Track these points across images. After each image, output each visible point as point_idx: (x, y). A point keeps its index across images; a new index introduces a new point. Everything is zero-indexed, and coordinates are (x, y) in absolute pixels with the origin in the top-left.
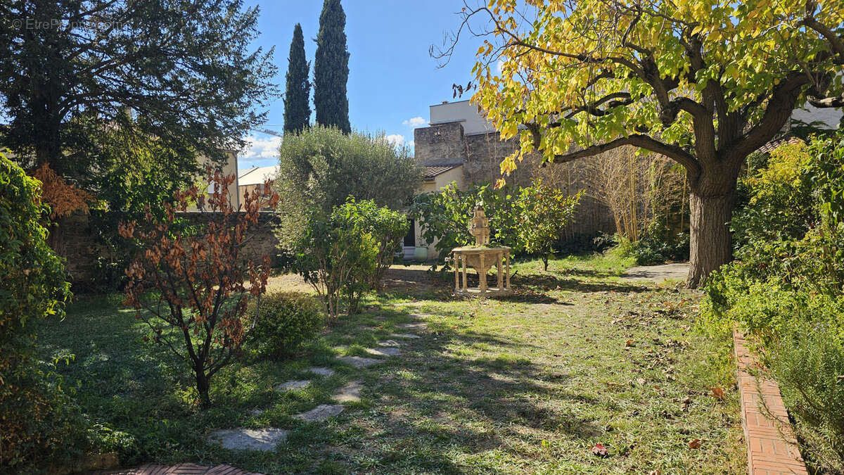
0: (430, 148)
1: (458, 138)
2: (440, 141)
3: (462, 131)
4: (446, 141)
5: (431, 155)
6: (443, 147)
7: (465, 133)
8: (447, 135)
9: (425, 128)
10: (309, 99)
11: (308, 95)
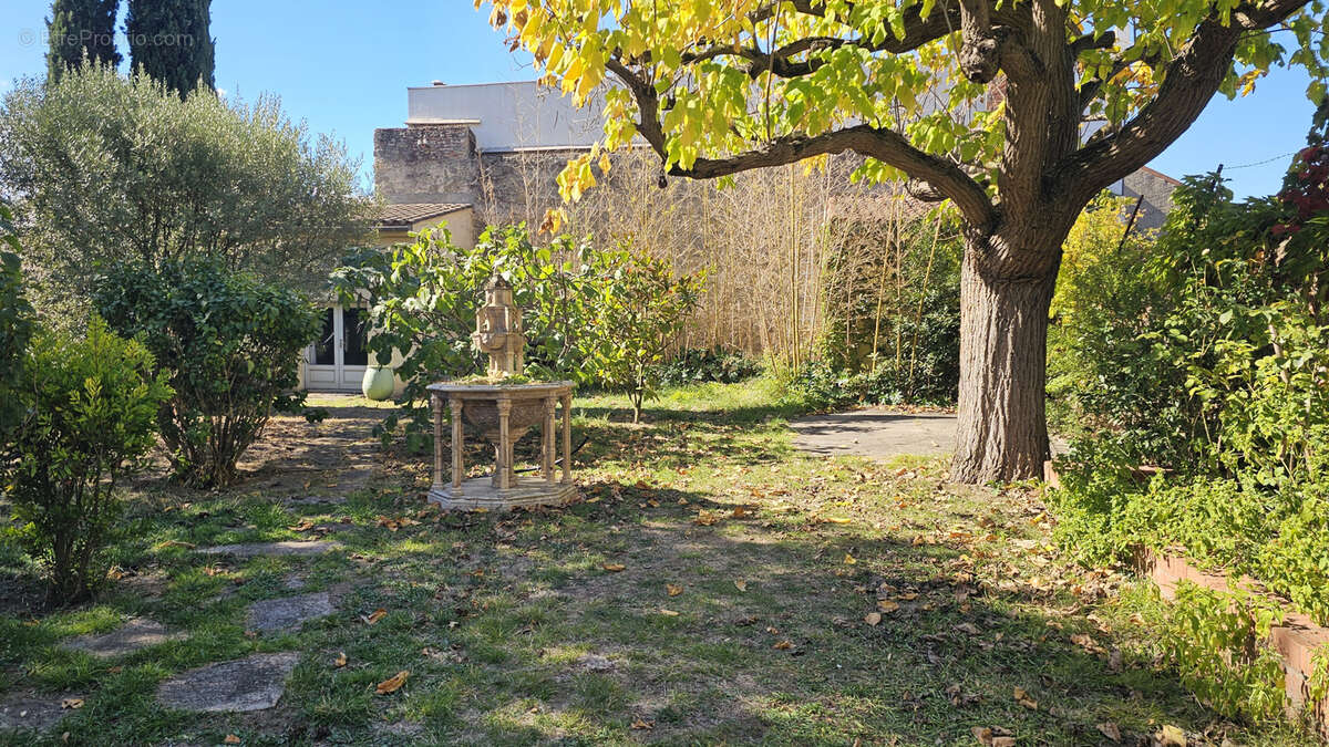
0: (406, 170)
1: (464, 154)
2: (427, 157)
3: (472, 145)
4: (441, 159)
5: (409, 183)
6: (433, 169)
7: (478, 147)
8: (442, 146)
9: (397, 131)
10: (116, 28)
11: (113, 19)
